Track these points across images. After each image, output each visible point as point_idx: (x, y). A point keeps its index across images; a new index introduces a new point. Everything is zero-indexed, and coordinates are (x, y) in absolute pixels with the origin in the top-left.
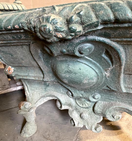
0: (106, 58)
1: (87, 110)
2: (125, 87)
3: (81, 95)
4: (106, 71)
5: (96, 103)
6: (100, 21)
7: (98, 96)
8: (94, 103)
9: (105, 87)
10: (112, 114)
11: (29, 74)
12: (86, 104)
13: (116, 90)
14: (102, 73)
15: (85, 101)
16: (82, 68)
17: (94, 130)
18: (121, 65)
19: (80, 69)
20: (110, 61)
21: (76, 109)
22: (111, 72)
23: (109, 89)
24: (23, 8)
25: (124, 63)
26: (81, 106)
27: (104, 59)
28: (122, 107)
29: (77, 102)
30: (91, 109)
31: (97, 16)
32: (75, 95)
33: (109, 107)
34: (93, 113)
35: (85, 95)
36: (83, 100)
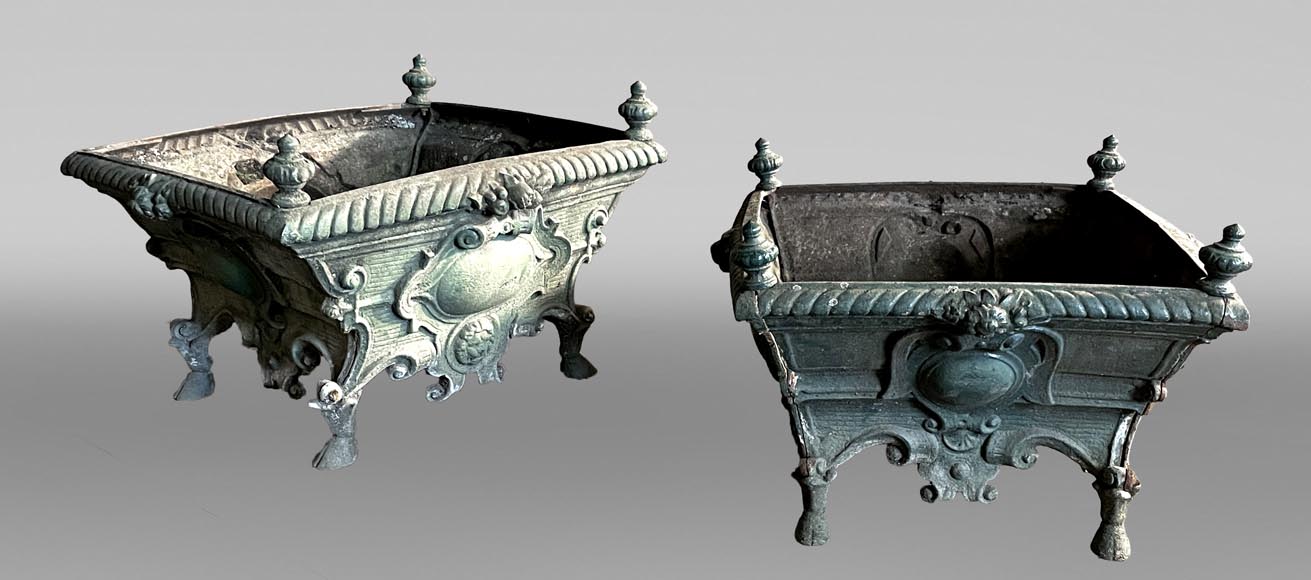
0: (1035, 350)
1: (966, 455)
2: (1054, 396)
3: (961, 423)
4: (1029, 370)
5: (990, 436)
6: (1050, 315)
7: (996, 421)
8: (985, 438)
9: (1019, 400)
10: (1022, 454)
11: (838, 386)
12: (968, 443)
13: (1037, 402)
14: (1022, 374)
15: (966, 435)
16: (997, 367)
17: (982, 499)
18: (1056, 359)
19: (994, 370)
20: (1039, 355)
21: (942, 458)
22: (1036, 372)
23: (1025, 402)
24: (661, 155)
25: (1060, 355)
26: (955, 448)
27: (1033, 352)
28: (1042, 435)
29: (946, 441)
30: (978, 451)
31: (1047, 311)
32: (948, 424)
33: (1019, 439)
34: (981, 461)
35: (972, 421)
36: (964, 433)
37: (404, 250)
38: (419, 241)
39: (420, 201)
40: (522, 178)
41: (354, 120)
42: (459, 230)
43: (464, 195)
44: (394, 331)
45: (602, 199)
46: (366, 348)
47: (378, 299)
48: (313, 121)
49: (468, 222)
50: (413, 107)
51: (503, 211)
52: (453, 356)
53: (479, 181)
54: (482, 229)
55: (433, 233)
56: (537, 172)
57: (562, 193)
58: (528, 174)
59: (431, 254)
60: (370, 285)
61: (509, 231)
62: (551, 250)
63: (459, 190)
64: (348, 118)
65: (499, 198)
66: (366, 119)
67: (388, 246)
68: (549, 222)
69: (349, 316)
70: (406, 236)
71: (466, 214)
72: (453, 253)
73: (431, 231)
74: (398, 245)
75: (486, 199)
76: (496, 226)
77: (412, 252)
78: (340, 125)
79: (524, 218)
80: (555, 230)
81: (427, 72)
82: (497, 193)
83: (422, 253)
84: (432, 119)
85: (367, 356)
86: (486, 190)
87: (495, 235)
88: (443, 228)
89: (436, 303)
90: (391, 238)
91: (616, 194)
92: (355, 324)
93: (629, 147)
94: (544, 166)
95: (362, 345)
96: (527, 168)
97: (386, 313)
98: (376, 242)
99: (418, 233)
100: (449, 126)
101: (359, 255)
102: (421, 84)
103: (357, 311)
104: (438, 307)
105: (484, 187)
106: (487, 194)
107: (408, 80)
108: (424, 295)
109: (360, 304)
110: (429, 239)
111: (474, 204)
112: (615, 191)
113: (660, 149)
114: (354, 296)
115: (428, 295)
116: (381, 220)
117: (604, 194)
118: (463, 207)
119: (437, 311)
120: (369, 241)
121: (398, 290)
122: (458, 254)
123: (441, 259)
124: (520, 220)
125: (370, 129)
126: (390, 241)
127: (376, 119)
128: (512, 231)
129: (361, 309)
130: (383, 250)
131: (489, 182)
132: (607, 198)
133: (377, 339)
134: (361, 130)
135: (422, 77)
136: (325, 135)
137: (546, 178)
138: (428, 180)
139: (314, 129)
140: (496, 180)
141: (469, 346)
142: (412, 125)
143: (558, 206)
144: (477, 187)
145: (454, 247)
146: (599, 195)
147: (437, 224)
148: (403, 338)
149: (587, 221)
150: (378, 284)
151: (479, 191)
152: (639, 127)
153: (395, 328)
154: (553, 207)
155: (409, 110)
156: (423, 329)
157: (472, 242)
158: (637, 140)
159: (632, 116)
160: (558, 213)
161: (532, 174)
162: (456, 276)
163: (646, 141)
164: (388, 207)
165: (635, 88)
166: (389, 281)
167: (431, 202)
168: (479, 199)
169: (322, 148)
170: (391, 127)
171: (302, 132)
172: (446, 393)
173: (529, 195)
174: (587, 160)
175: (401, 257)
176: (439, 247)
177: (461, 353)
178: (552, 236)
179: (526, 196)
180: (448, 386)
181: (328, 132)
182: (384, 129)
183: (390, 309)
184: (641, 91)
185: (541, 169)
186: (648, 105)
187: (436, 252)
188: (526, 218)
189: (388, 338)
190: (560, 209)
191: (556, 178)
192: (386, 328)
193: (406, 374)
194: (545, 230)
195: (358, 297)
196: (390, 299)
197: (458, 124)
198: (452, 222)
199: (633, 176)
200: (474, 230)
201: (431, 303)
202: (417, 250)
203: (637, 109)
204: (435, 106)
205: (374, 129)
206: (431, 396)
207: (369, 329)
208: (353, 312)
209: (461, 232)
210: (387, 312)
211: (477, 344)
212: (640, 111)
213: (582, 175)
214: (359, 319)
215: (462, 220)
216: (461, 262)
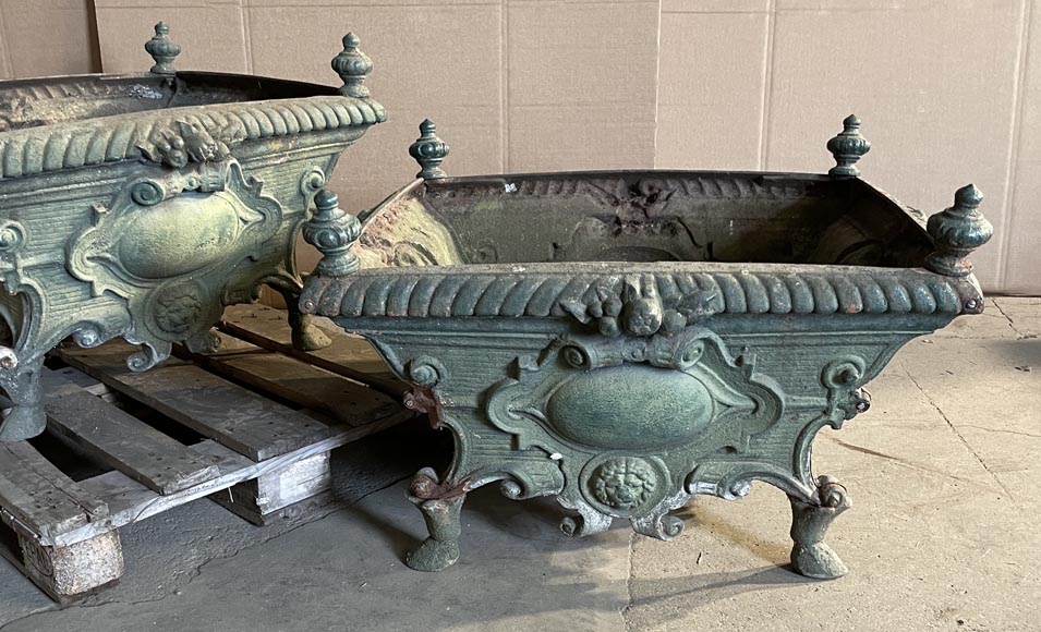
24: (379, 114)
37: (67, 204)
38: (84, 194)
39: (73, 148)
40: (202, 128)
41: (95, 88)
42: (133, 183)
43: (130, 142)
44: (73, 294)
45: (316, 159)
46: (41, 312)
47: (44, 258)
48: (49, 88)
49: (141, 176)
50: (157, 76)
51: (180, 162)
52: (153, 323)
53: (150, 128)
54: (161, 184)
55: (101, 186)
56: (224, 123)
57: (262, 148)
58: (212, 123)
59: (102, 210)
60: (31, 243)
61: (196, 186)
62: (259, 212)
63: (124, 137)
64: (88, 86)
65: (173, 147)
66: (109, 89)
67: (45, 199)
68: (252, 181)
69: (11, 277)
70: (65, 188)
71: (140, 166)
72: (131, 210)
73: (98, 183)
74: (58, 198)
75: (159, 149)
76: (178, 181)
77: (79, 207)
78: (80, 93)
79: (212, 173)
80: (259, 190)
81: (169, 40)
82: (171, 142)
83: (92, 208)
84: (178, 89)
85: (43, 320)
86: (160, 139)
87: (180, 191)
88: (114, 181)
89: (121, 265)
90: (46, 190)
91: (333, 154)
92: (21, 285)
93: (340, 103)
94: (234, 117)
95: (35, 309)
96: (212, 119)
97: (58, 274)
98: (29, 194)
99: (82, 185)
100: (193, 95)
101: (12, 207)
102: (162, 51)
103: (20, 271)
104: (124, 270)
105: (155, 136)
106: (160, 143)
107: (150, 48)
108: (102, 255)
109: (22, 263)
110: (98, 193)
111: (145, 154)
112: (331, 151)
113: (378, 107)
114: (14, 255)
115: (108, 255)
116: (24, 167)
117: (317, 153)
118: (131, 157)
119: (125, 274)
120: (18, 191)
121: (67, 247)
122: (138, 211)
123: (117, 216)
124: (207, 176)
125: (113, 98)
126: (46, 193)
127: (120, 88)
128: (200, 187)
129: (24, 269)
130: (41, 203)
131: (161, 130)
132: (323, 159)
133: (53, 303)
134: (103, 99)
135: (163, 45)
136: (62, 103)
137: (234, 129)
138: (87, 125)
139: (51, 97)
140: (171, 128)
141: (170, 312)
142: (158, 95)
143: (260, 164)
144: (147, 134)
145: (133, 204)
146: (311, 154)
147: (105, 176)
148: (87, 302)
149: (300, 182)
150: (42, 241)
151: (150, 139)
152: (353, 82)
153: (74, 293)
154: (255, 165)
155: (156, 80)
156: (108, 292)
157: (151, 198)
158: (350, 95)
159: (346, 71)
160: (262, 171)
161: (217, 124)
162: (137, 234)
163: (361, 98)
164: (32, 152)
165: (347, 41)
166: (55, 238)
167: (89, 149)
168: (150, 148)
169: (57, 115)
170: (136, 97)
171: (36, 99)
172: (148, 362)
173: (209, 145)
174: (286, 113)
175: (67, 212)
176: (113, 201)
177: (161, 320)
178: (258, 197)
179: (206, 147)
180: (151, 353)
181: (65, 99)
182: (130, 99)
183: (63, 269)
184: (352, 43)
185: (228, 120)
186: (362, 58)
187: (109, 207)
188: (216, 174)
189: (68, 302)
190: (263, 167)
191: (247, 130)
192: (63, 291)
193: (96, 341)
194: (247, 189)
195: (18, 255)
196: (59, 257)
197: (201, 93)
198: (123, 175)
199: (349, 135)
200: (149, 183)
201: (114, 264)
202: (85, 204)
203: (348, 62)
204: (180, 75)
205: (117, 98)
206: (133, 365)
207: (40, 291)
208: (14, 272)
209: (136, 185)
210: (61, 273)
211: (178, 310)
212: (352, 64)
213: (282, 128)
214: (25, 280)
215: (137, 172)
216: (143, 220)
